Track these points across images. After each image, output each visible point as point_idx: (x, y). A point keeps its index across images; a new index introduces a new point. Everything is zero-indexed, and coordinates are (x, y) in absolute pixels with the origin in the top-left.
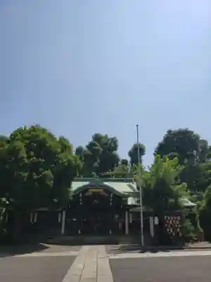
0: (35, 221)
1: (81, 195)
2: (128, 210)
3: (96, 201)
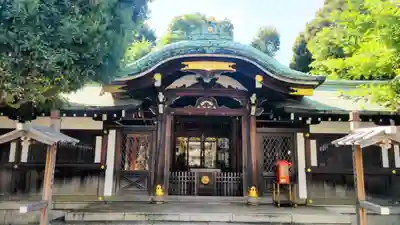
1: (158, 77)
2: (304, 128)
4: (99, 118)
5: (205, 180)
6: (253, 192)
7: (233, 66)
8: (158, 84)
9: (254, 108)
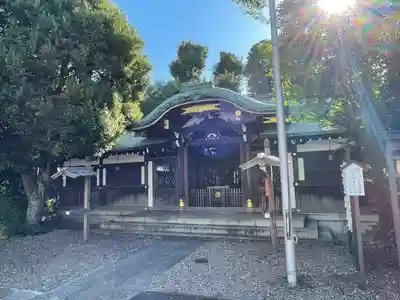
0: (104, 184)
1: (167, 122)
3: (213, 136)
4: (141, 154)
5: (218, 194)
6: (250, 204)
7: (218, 107)
8: (167, 127)
9: (245, 137)
